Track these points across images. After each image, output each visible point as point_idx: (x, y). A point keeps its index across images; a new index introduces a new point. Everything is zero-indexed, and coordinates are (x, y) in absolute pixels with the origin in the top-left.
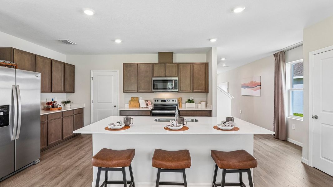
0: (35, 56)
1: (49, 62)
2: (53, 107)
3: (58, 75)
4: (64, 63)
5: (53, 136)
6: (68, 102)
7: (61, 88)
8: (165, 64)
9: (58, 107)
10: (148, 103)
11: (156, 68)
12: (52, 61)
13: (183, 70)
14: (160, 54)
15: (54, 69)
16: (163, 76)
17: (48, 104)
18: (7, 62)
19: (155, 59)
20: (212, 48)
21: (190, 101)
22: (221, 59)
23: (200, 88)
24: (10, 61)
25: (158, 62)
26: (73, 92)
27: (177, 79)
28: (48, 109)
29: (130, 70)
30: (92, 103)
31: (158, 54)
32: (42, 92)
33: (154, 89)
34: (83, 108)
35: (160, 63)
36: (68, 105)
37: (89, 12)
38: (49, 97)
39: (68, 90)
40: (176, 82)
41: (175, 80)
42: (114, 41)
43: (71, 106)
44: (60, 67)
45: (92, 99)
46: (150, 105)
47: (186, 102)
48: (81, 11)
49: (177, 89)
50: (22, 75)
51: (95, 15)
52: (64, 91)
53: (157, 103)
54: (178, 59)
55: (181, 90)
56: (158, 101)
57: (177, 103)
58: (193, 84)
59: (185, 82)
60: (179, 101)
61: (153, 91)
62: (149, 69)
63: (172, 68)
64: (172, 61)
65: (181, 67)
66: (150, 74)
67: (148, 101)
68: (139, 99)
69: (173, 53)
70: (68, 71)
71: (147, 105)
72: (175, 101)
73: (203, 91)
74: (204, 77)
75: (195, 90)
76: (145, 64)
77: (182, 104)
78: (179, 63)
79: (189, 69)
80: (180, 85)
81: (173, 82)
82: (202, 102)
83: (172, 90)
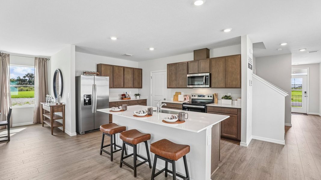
0: (113, 66)
1: (122, 69)
2: (125, 97)
3: (129, 76)
6: (138, 95)
7: (131, 85)
8: (199, 61)
9: (128, 97)
10: (186, 97)
11: (191, 66)
12: (124, 68)
13: (216, 65)
14: (196, 52)
15: (125, 73)
16: (197, 72)
17: (122, 95)
19: (190, 57)
20: (240, 37)
21: (227, 97)
22: (280, 44)
23: (234, 83)
25: (193, 60)
26: (141, 88)
27: (208, 74)
28: (122, 99)
29: (172, 69)
30: (151, 97)
31: (193, 53)
33: (188, 85)
34: (146, 99)
35: (195, 60)
36: (138, 97)
37: (114, 38)
39: (137, 86)
40: (208, 78)
41: (206, 76)
42: (149, 49)
43: (140, 98)
44: (130, 71)
45: (151, 93)
46: (188, 99)
47: (222, 98)
48: (110, 39)
49: (208, 85)
52: (134, 87)
53: (194, 98)
55: (213, 85)
56: (195, 96)
57: (212, 98)
58: (226, 80)
59: (218, 78)
60: (214, 97)
61: (188, 86)
62: (185, 68)
63: (204, 64)
64: (208, 56)
65: (213, 62)
66: (186, 71)
67: (186, 96)
68: (180, 93)
69: (207, 49)
70: (136, 73)
71: (185, 99)
72: (211, 97)
73: (238, 86)
74: (239, 71)
75: (228, 86)
76: (182, 63)
77: (218, 100)
78: (212, 58)
79: (221, 64)
80: (213, 81)
81: (204, 78)
82: (239, 99)
83: (204, 86)
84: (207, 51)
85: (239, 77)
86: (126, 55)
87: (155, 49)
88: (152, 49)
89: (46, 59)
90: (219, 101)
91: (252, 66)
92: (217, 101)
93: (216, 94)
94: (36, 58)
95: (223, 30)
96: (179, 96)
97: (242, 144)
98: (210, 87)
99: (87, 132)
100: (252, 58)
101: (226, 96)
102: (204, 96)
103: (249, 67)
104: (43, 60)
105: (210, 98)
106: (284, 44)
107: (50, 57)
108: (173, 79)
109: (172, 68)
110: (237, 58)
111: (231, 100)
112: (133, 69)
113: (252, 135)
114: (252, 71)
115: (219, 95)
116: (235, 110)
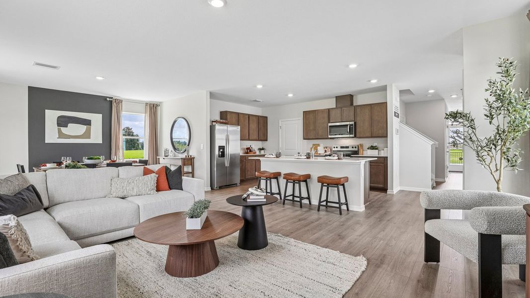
0: (238, 114)
1: (247, 116)
2: (250, 152)
3: (254, 126)
4: (258, 116)
5: (249, 173)
6: (263, 149)
7: (256, 137)
8: (342, 108)
9: (254, 152)
11: (333, 114)
12: (249, 116)
13: (361, 113)
14: (338, 98)
15: (251, 122)
16: (340, 121)
17: (247, 149)
18: (224, 121)
19: (331, 104)
20: (386, 85)
21: (373, 148)
22: (428, 91)
23: (380, 132)
24: (225, 120)
25: (335, 107)
26: (267, 140)
27: (352, 123)
28: (247, 153)
30: (280, 150)
31: (336, 99)
32: (241, 140)
35: (337, 107)
36: (262, 152)
37: (260, 87)
38: (248, 144)
39: (262, 138)
40: (352, 127)
41: (351, 125)
42: (287, 95)
43: (265, 152)
44: (255, 119)
45: (280, 146)
46: (329, 151)
47: (368, 149)
49: (353, 134)
50: (231, 128)
51: (263, 86)
52: (259, 140)
53: (336, 149)
54: (359, 101)
55: (358, 135)
56: (337, 147)
57: (356, 149)
58: (372, 128)
59: (363, 126)
60: (359, 148)
61: (329, 136)
62: (326, 115)
63: (348, 112)
64: (352, 104)
65: (358, 110)
66: (326, 120)
67: (326, 147)
68: (319, 145)
69: (351, 95)
70: (261, 121)
71: (326, 151)
72: (355, 147)
73: (384, 135)
74: (385, 120)
75: (374, 135)
76: (322, 111)
77: (363, 150)
78: (357, 106)
79: (367, 111)
80: (358, 130)
81: (348, 127)
82: (385, 149)
83: (348, 136)
84: (351, 97)
85: (385, 126)
86: (256, 101)
87: (294, 95)
88: (290, 95)
89: (157, 105)
90: (365, 152)
91: (398, 114)
92: (363, 152)
93: (361, 145)
94: (147, 104)
95: (370, 81)
96: (318, 147)
97: (389, 192)
98: (355, 136)
99: (221, 188)
100: (398, 106)
101: (372, 146)
102: (347, 147)
103: (395, 116)
104: (153, 106)
105: (354, 149)
106: (431, 91)
107: (161, 103)
108: (311, 128)
109: (309, 117)
110: (383, 106)
111: (377, 151)
112: (258, 117)
113: (400, 186)
114: (399, 120)
115: (364, 145)
116: (381, 159)
